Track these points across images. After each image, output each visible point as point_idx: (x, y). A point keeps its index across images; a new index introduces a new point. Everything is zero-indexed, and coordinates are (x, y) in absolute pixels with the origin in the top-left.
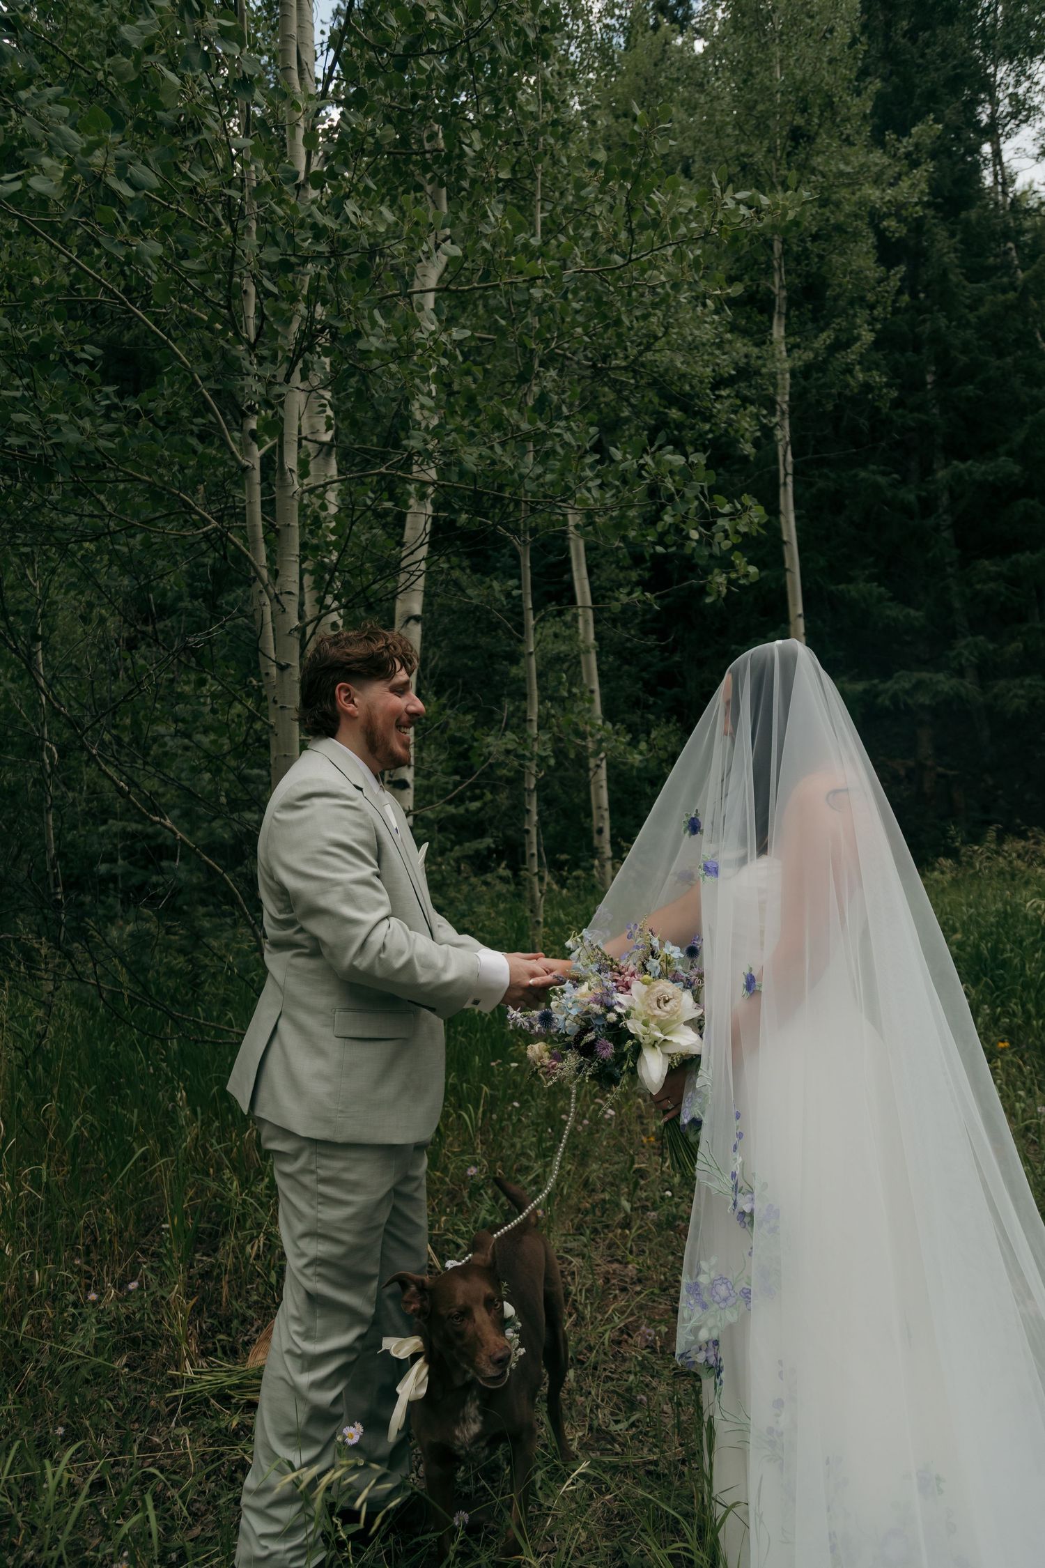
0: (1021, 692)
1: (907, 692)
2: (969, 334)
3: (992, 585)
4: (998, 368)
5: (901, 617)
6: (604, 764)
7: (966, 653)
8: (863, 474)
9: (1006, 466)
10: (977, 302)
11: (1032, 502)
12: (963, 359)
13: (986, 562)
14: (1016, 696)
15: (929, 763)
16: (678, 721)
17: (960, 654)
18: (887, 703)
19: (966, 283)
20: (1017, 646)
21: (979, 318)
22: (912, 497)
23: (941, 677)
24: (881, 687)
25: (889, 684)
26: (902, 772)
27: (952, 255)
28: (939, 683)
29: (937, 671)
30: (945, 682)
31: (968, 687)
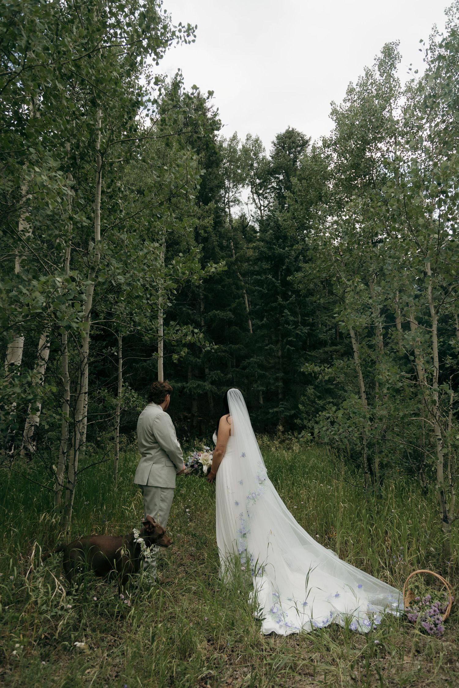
1: (194, 388)
3: (223, 354)
5: (194, 361)
6: (87, 406)
8: (184, 309)
9: (230, 315)
15: (196, 414)
16: (112, 391)
17: (212, 376)
18: (188, 391)
19: (220, 252)
20: (230, 376)
22: (199, 319)
23: (206, 384)
24: (185, 385)
25: (188, 384)
26: (182, 417)
27: (216, 242)
28: (205, 386)
29: (205, 381)
30: (207, 386)
31: (214, 388)
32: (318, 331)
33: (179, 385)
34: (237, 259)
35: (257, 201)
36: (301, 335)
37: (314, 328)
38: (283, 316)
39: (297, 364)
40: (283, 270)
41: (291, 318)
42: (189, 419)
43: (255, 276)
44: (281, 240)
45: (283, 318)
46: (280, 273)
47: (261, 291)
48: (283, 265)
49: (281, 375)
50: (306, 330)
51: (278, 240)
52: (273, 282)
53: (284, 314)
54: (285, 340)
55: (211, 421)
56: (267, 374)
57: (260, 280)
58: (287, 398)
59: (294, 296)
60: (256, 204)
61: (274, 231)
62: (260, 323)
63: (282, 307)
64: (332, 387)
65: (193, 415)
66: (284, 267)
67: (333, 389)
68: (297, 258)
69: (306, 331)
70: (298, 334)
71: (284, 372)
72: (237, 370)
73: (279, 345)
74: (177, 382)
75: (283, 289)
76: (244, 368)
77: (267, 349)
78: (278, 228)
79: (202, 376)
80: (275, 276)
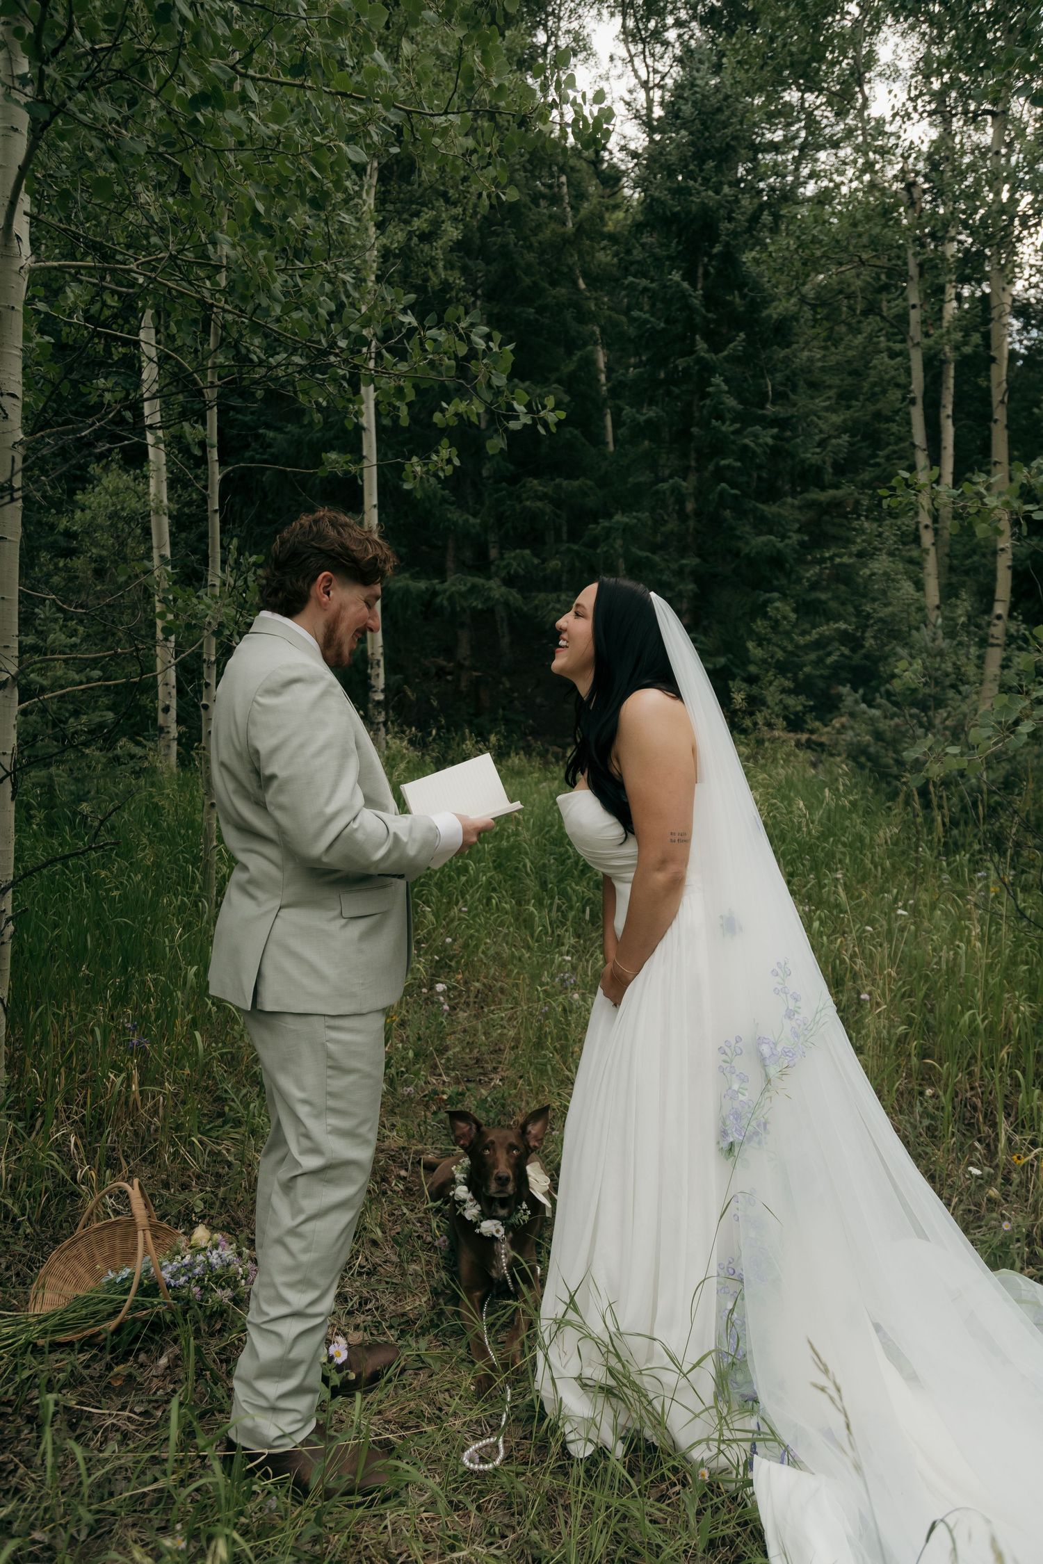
0: (558, 606)
1: (462, 595)
2: (531, 257)
3: (539, 504)
4: (554, 297)
5: (460, 522)
7: (515, 564)
10: (539, 228)
11: (576, 432)
12: (527, 281)
13: (535, 482)
14: (553, 609)
15: (467, 663)
17: (509, 565)
18: (445, 603)
20: (555, 563)
21: (540, 243)
23: (492, 583)
24: (438, 587)
25: (446, 585)
26: (433, 670)
27: (522, 173)
28: (490, 589)
29: (489, 578)
30: (496, 589)
31: (515, 596)
32: (798, 440)
33: (423, 585)
34: (579, 228)
35: (638, 62)
36: (754, 453)
37: (788, 434)
38: (704, 396)
39: (738, 533)
40: (711, 257)
41: (731, 402)
42: (450, 673)
43: (631, 279)
44: (711, 164)
45: (708, 402)
46: (701, 271)
47: (646, 321)
48: (713, 241)
49: (691, 561)
50: (767, 437)
51: (703, 162)
52: (684, 296)
53: (711, 389)
54: (711, 467)
55: (504, 679)
56: (656, 558)
57: (646, 290)
58: (705, 623)
59: (742, 335)
60: (635, 71)
61: (691, 133)
62: (642, 419)
63: (707, 369)
64: (823, 596)
65: (460, 666)
66: (717, 249)
67: (825, 602)
68: (755, 218)
69: (770, 441)
70: (746, 447)
71: (699, 556)
72: (575, 547)
73: (693, 478)
74: (415, 577)
75: (710, 315)
76: (594, 544)
77: (657, 492)
78: (703, 123)
79: (481, 565)
80: (690, 276)
